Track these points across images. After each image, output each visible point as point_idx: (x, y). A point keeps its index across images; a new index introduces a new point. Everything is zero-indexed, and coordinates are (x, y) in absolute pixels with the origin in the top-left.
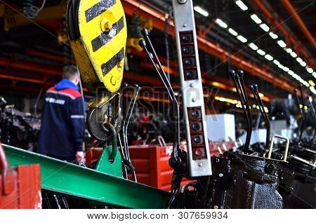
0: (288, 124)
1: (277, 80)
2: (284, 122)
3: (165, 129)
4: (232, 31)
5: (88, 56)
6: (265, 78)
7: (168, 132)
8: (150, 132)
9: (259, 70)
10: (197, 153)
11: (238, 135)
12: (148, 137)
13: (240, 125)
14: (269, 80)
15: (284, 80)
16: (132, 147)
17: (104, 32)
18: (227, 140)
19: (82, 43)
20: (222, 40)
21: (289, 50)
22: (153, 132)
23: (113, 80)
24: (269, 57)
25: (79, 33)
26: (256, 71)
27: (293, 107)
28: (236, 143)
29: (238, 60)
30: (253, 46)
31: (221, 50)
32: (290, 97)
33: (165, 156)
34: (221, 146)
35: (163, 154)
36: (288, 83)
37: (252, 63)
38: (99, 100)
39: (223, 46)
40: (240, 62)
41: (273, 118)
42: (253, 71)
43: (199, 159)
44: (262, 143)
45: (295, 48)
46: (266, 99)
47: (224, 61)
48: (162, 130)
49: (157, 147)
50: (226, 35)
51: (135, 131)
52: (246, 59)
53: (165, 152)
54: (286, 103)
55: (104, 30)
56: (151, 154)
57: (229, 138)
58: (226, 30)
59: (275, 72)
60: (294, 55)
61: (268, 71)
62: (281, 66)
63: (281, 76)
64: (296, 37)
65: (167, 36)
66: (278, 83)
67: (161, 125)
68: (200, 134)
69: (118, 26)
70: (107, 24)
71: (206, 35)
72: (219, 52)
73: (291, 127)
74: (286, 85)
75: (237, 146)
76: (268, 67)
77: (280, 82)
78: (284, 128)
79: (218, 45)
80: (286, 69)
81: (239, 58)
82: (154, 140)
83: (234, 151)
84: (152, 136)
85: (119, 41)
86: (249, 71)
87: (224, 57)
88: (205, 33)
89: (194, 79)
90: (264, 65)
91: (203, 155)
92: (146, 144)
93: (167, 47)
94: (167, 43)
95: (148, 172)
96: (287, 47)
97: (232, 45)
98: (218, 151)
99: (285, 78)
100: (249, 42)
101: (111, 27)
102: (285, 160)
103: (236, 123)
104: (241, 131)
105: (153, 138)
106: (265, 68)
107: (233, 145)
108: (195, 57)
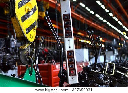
0: (114, 53)
1: (108, 32)
2: (112, 52)
3: (55, 55)
4: (87, 8)
5: (19, 25)
6: (103, 31)
7: (56, 57)
8: (48, 57)
9: (100, 27)
10: (71, 73)
11: (90, 59)
12: (47, 59)
13: (91, 53)
14: (105, 32)
15: (112, 32)
16: (40, 65)
17: (27, 13)
18: (85, 61)
19: (16, 19)
20: (82, 12)
21: (114, 18)
22: (50, 57)
23: (31, 36)
24: (105, 21)
25: (15, 14)
26: (99, 28)
27: (116, 45)
28: (89, 63)
29: (90, 22)
30: (97, 16)
31: (82, 18)
32: (115, 40)
33: (55, 69)
34: (82, 64)
35: (55, 68)
36: (114, 33)
37: (97, 23)
38: (25, 46)
39: (83, 15)
40: (91, 23)
41: (107, 50)
42: (97, 28)
43: (72, 75)
44: (102, 63)
45: (117, 17)
46: (103, 41)
47: (84, 23)
48: (54, 56)
49: (52, 65)
50: (84, 10)
51: (41, 56)
52: (94, 22)
53: (55, 67)
54: (113, 43)
55: (27, 12)
56: (49, 69)
57: (86, 60)
58: (84, 8)
59: (108, 28)
60: (117, 20)
61: (104, 28)
62: (110, 25)
63: (111, 30)
64: (118, 11)
65: (56, 11)
66: (109, 33)
67: (53, 53)
68: (73, 64)
69: (34, 10)
70: (28, 9)
71: (75, 10)
72: (81, 19)
73: (115, 55)
74: (113, 34)
75: (90, 64)
76: (104, 26)
77: (110, 33)
78: (112, 55)
79: (81, 15)
80: (113, 27)
81: (91, 21)
82: (50, 61)
83: (88, 67)
84: (49, 59)
85: (34, 17)
86: (96, 27)
87: (83, 21)
88: (74, 9)
89: (70, 37)
90: (102, 25)
91: (74, 73)
92: (47, 63)
93: (57, 17)
94: (56, 15)
95: (48, 77)
96: (114, 16)
97: (87, 15)
98: (80, 66)
99: (112, 31)
100: (95, 14)
101: (31, 10)
102: (113, 74)
103: (89, 52)
104: (91, 56)
105: (50, 60)
106: (103, 26)
107: (88, 63)
108: (70, 26)
